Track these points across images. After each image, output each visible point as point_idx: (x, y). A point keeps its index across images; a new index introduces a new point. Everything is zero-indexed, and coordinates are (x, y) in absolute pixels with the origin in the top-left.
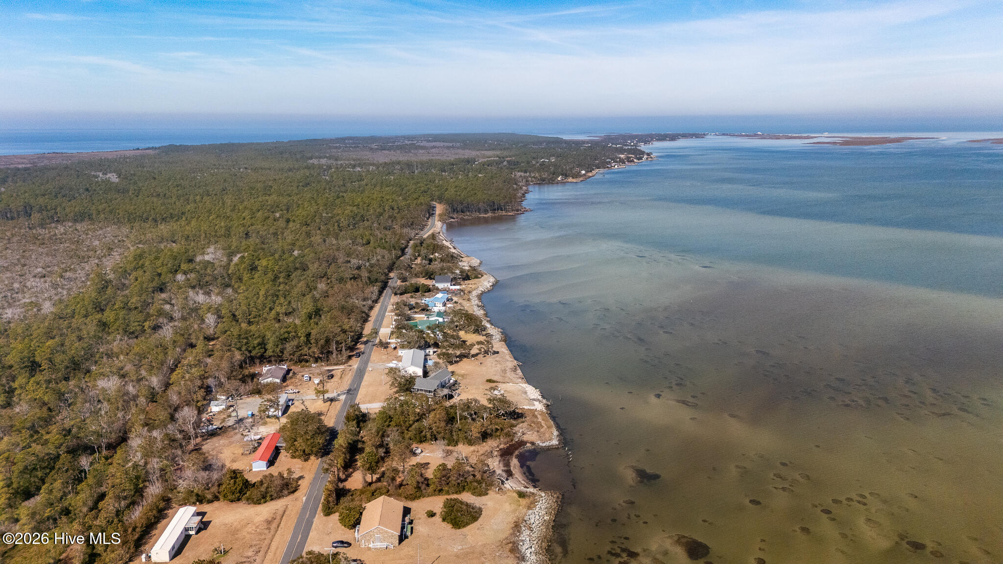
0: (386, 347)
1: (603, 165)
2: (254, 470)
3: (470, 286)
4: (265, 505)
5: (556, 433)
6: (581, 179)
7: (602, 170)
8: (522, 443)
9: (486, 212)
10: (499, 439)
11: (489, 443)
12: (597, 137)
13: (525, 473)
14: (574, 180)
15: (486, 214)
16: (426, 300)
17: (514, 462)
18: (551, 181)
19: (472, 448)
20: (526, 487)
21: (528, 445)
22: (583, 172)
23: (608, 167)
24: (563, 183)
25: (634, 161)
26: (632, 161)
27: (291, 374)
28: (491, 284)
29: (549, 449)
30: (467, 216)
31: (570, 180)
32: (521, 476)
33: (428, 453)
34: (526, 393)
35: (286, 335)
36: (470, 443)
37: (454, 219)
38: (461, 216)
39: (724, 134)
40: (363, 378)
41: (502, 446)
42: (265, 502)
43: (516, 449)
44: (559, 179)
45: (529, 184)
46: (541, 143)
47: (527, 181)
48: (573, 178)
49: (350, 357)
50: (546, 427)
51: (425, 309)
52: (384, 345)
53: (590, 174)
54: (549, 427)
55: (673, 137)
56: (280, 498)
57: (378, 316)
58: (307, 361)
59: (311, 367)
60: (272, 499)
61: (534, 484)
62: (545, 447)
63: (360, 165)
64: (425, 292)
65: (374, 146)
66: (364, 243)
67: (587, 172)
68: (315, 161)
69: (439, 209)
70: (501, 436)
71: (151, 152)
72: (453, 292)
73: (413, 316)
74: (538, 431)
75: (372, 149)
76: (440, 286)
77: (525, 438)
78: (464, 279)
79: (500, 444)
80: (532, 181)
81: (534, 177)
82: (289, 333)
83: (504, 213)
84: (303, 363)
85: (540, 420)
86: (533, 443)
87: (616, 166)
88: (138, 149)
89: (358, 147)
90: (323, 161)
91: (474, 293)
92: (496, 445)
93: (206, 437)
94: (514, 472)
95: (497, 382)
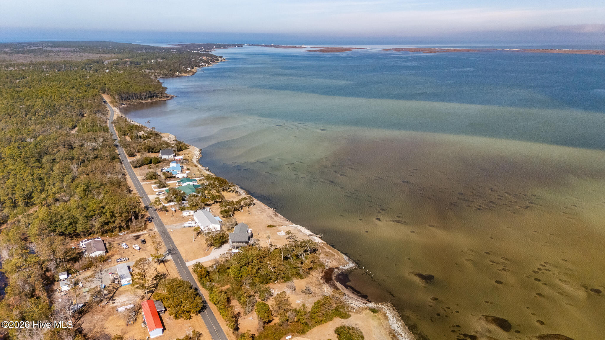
0: (167, 211)
1: (197, 64)
2: (151, 337)
3: (187, 155)
5: (346, 258)
6: (191, 74)
7: (199, 68)
8: (331, 270)
9: (146, 98)
10: (316, 270)
13: (353, 293)
14: (187, 75)
15: (146, 100)
17: (338, 285)
18: (172, 76)
19: (305, 281)
21: (336, 270)
22: (189, 69)
23: (201, 66)
24: (180, 77)
25: (215, 62)
27: (107, 245)
28: (199, 152)
30: (133, 102)
31: (183, 74)
32: (351, 294)
34: (301, 231)
35: (92, 213)
36: (301, 277)
37: (124, 105)
38: (128, 103)
39: (252, 45)
40: (171, 238)
41: (321, 275)
43: (331, 275)
44: (177, 74)
47: (155, 76)
48: (185, 73)
49: (144, 223)
50: (335, 254)
52: (165, 209)
53: (194, 70)
54: (338, 255)
55: (225, 46)
57: (136, 185)
58: (112, 231)
59: (119, 235)
62: (348, 269)
64: (157, 163)
66: (70, 127)
67: (191, 69)
69: (106, 98)
70: (318, 268)
72: (180, 162)
74: (334, 259)
76: (166, 157)
77: (330, 265)
78: (180, 151)
79: (319, 273)
80: (159, 76)
81: (158, 73)
82: (94, 211)
83: (159, 99)
84: (109, 233)
85: (328, 250)
86: (338, 268)
87: (206, 65)
91: (195, 160)
92: (318, 275)
93: (77, 317)
94: (345, 293)
95: (275, 226)
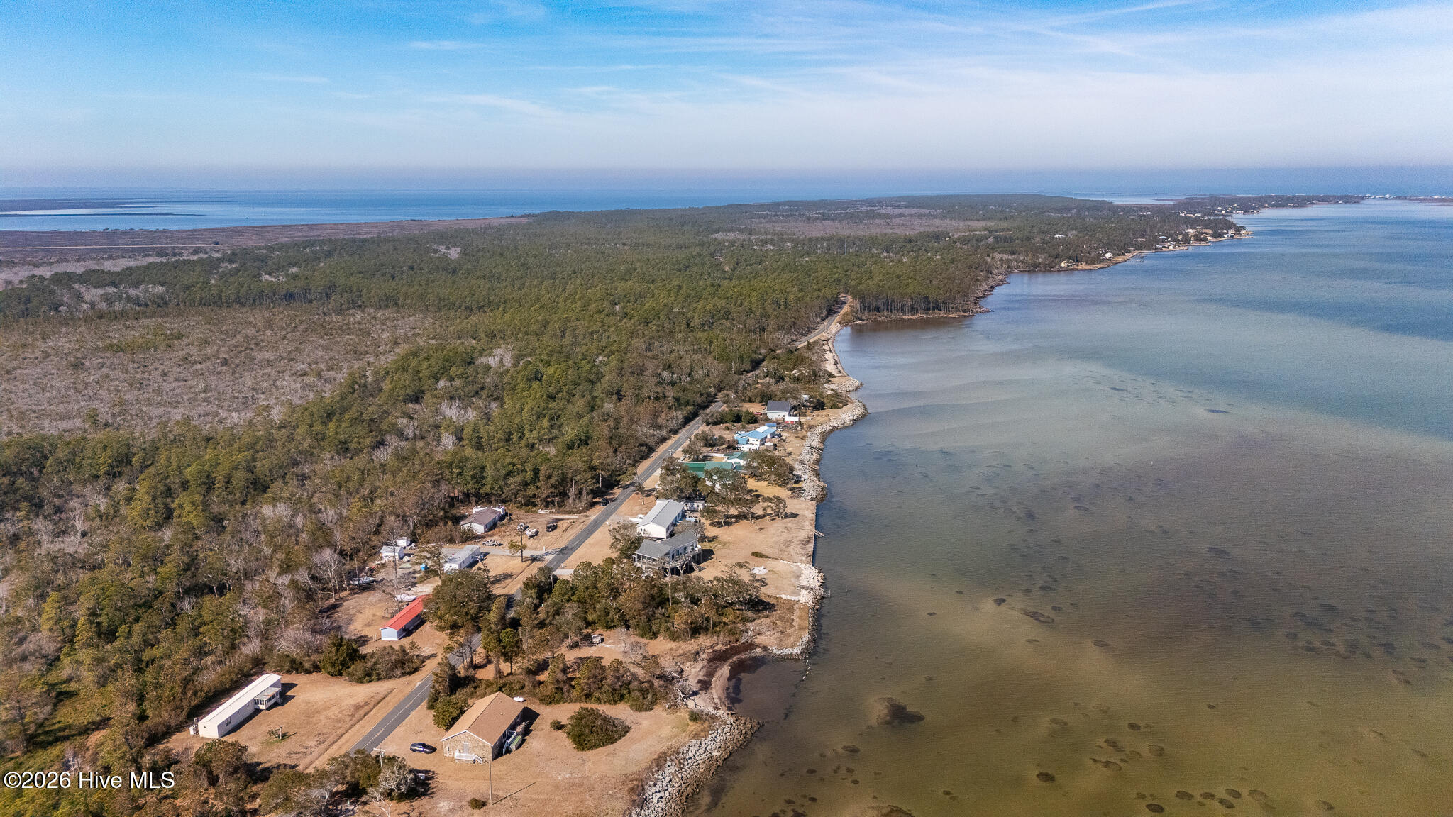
1: (1153, 244)
2: (383, 639)
3: (819, 418)
4: (368, 685)
5: (806, 638)
6: (1102, 266)
7: (1143, 253)
8: (750, 646)
9: (913, 310)
10: (718, 636)
11: (701, 640)
12: (1168, 200)
14: (1088, 268)
15: (913, 315)
16: (739, 435)
17: (725, 671)
18: (1049, 269)
19: (673, 645)
20: (716, 708)
21: (758, 650)
22: (1108, 255)
23: (1156, 248)
24: (1068, 271)
25: (1207, 240)
26: (1205, 240)
27: (505, 521)
28: (852, 417)
29: (784, 659)
30: (884, 317)
31: (1083, 266)
32: (720, 691)
33: (610, 644)
34: (800, 576)
35: (510, 468)
37: (863, 320)
38: (873, 317)
41: (717, 647)
42: (370, 681)
43: (737, 653)
44: (1063, 265)
45: (1011, 272)
46: (1068, 209)
47: (1009, 267)
48: (1087, 263)
49: (593, 505)
50: (797, 627)
51: (732, 447)
52: (647, 493)
53: (1120, 259)
54: (801, 628)
55: (1301, 202)
56: (390, 678)
57: (666, 451)
58: (535, 505)
59: (538, 513)
60: (379, 679)
61: (730, 705)
62: (779, 655)
63: (772, 242)
64: (749, 423)
65: (813, 215)
67: (1115, 255)
68: (720, 236)
69: (849, 305)
70: (722, 634)
71: (525, 220)
72: (787, 426)
73: (711, 454)
74: (782, 632)
75: (809, 218)
76: (773, 415)
77: (758, 640)
78: (815, 408)
79: (717, 644)
80: (1017, 268)
81: (1022, 262)
83: (942, 314)
84: (528, 507)
85: (795, 616)
86: (765, 648)
87: (1171, 248)
88: (512, 216)
89: (792, 215)
90: (732, 236)
91: (820, 429)
92: (709, 644)
93: (355, 591)
94: (713, 685)
95: (767, 557)
